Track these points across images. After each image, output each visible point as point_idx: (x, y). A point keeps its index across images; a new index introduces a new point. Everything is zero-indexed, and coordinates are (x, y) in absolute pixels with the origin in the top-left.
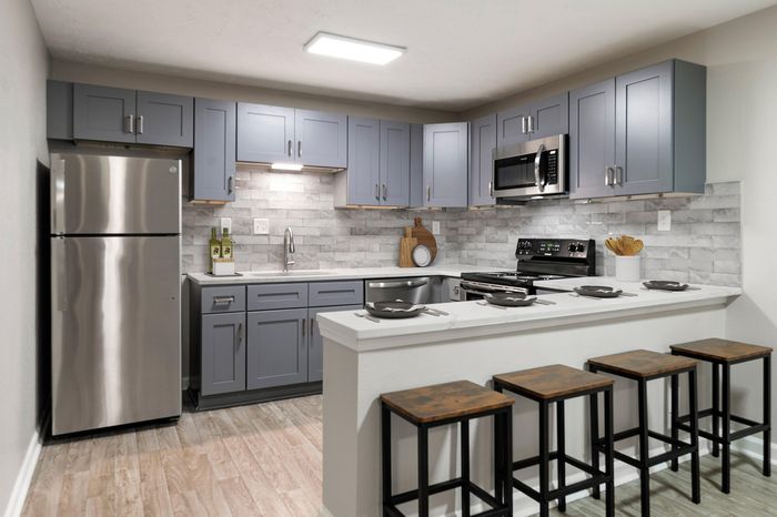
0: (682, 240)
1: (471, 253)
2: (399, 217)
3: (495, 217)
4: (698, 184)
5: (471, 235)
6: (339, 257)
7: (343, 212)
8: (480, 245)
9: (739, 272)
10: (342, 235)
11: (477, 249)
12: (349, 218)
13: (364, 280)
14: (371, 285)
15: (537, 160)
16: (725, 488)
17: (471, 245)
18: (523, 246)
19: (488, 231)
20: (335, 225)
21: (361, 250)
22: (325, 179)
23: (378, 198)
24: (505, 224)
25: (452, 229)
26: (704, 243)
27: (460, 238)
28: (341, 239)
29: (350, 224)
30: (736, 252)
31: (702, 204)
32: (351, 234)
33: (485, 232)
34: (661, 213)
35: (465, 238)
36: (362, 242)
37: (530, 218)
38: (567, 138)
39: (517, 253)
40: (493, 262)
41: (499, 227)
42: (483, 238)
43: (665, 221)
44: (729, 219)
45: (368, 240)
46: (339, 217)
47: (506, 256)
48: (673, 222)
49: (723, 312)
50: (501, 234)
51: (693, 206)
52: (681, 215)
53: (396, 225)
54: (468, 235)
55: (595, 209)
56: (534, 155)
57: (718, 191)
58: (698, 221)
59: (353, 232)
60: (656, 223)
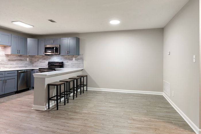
0: (76, 62)
1: (36, 65)
2: (20, 57)
3: (42, 58)
4: (78, 54)
5: (36, 61)
6: (6, 66)
7: (7, 55)
8: (38, 63)
9: (83, 66)
10: (6, 61)
11: (38, 64)
12: (8, 57)
13: (17, 70)
14: (19, 71)
15: (55, 48)
16: (83, 93)
17: (35, 63)
18: (49, 63)
19: (40, 60)
20: (5, 59)
21: (11, 64)
22: (2, 48)
23: (18, 53)
24: (45, 59)
25: (31, 60)
26: (79, 62)
27: (33, 62)
28: (6, 62)
29: (9, 58)
30: (83, 63)
31: (79, 57)
32: (9, 61)
33: (40, 61)
34: (73, 58)
35: (34, 62)
36: (12, 62)
37: (50, 58)
38: (60, 45)
39: (48, 64)
40: (42, 66)
41: (43, 60)
42: (39, 61)
43: (74, 59)
44: (82, 59)
45: (13, 62)
46: (6, 57)
47: (45, 65)
48: (75, 59)
49: (81, 72)
50: (44, 61)
51: (78, 57)
52: (76, 58)
53: (19, 59)
54: (35, 61)
55: (63, 57)
56: (54, 48)
57: (81, 55)
58: (78, 59)
59: (9, 60)
60: (73, 59)
